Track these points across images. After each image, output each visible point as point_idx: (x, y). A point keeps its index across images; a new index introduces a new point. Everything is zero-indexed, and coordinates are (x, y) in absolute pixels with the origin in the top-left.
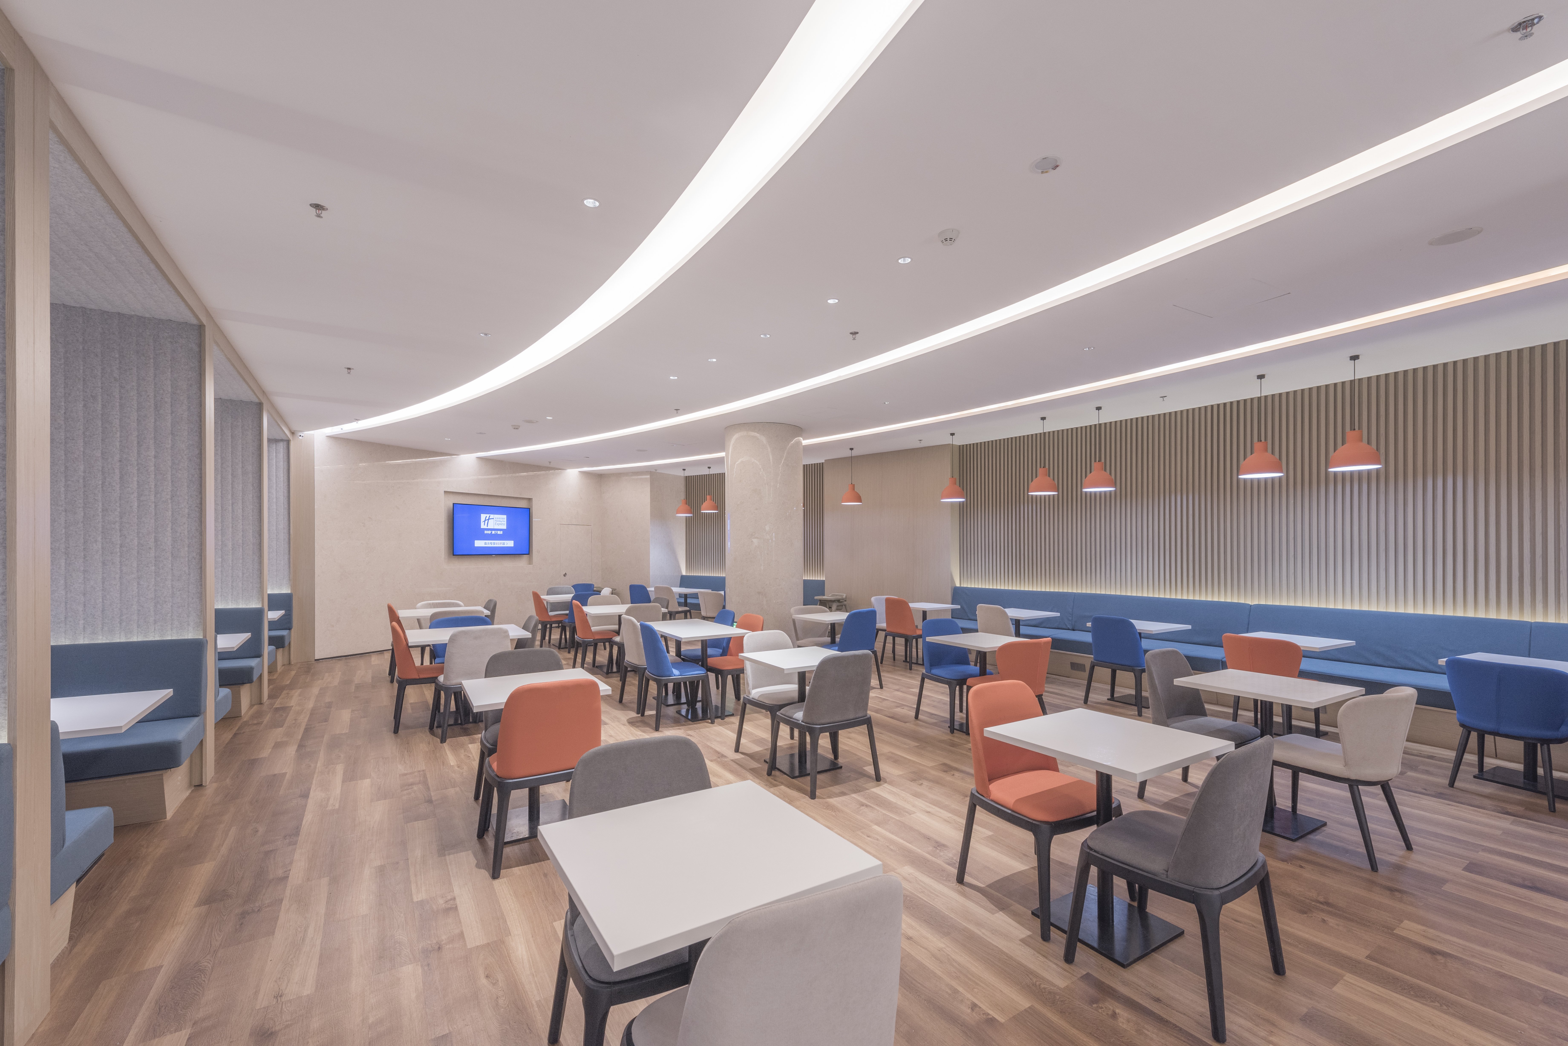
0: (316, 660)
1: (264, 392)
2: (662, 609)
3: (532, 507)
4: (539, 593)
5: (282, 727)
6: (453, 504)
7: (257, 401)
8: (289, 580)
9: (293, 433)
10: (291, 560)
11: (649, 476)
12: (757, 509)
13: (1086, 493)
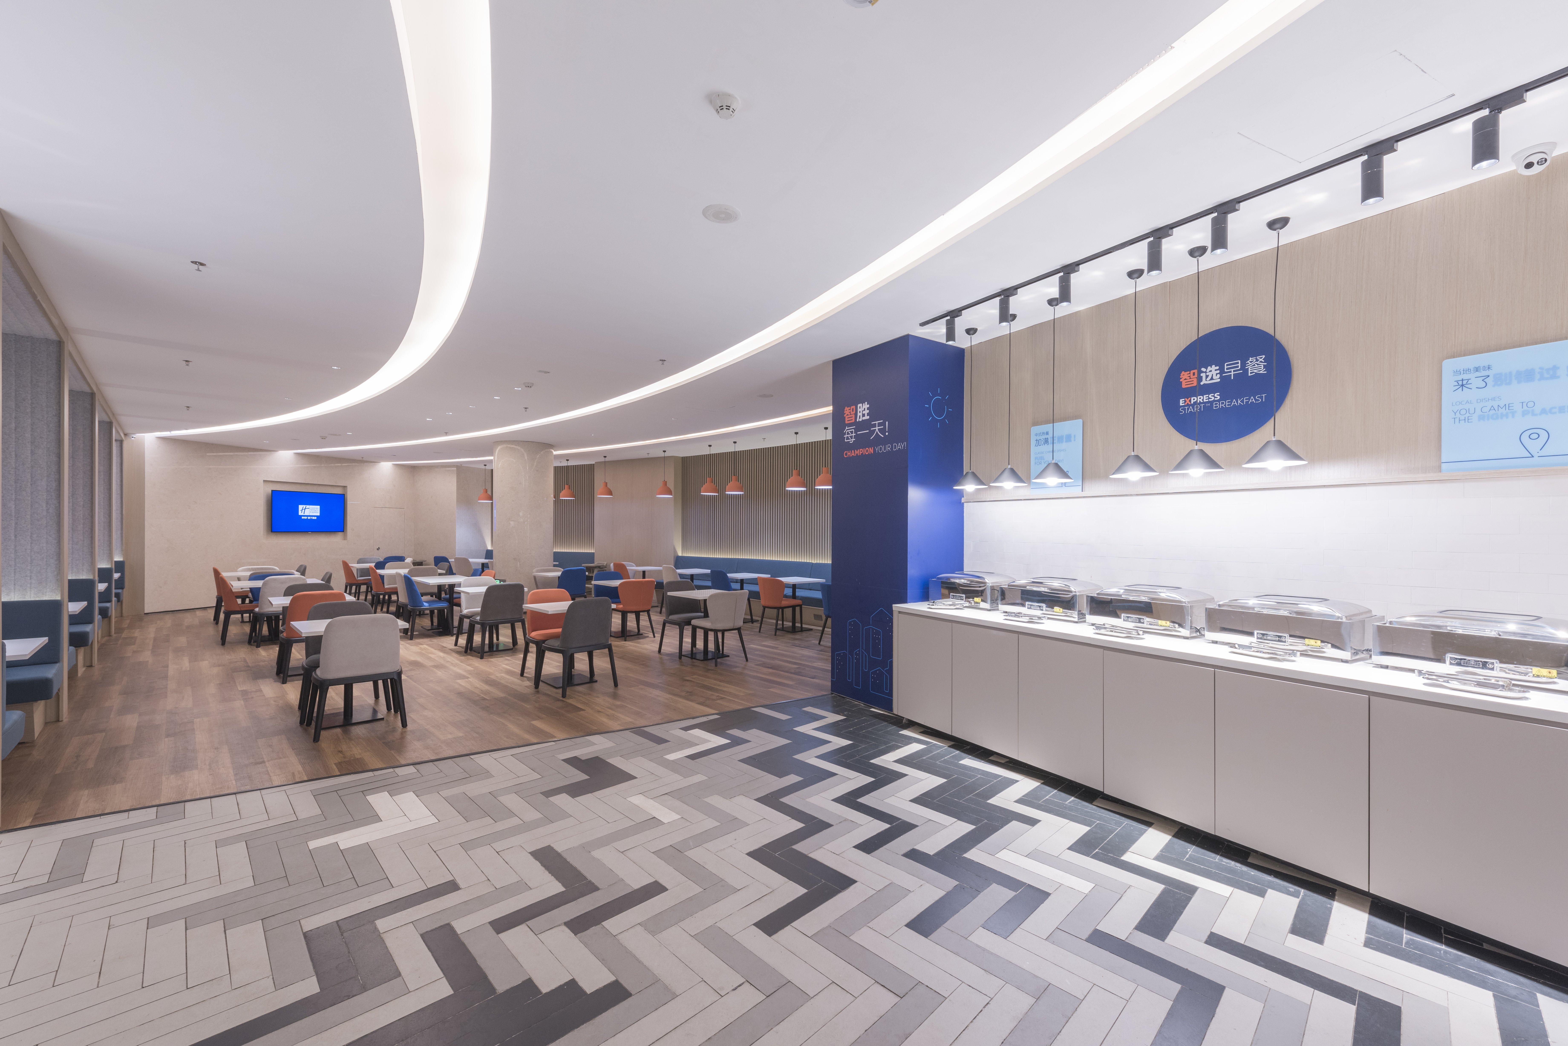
0: (145, 614)
1: (113, 414)
2: (439, 570)
3: (347, 493)
4: (348, 563)
5: (134, 644)
6: (272, 490)
7: (108, 420)
8: (122, 550)
9: (125, 435)
10: (124, 535)
11: (455, 469)
12: (513, 501)
13: (727, 494)
